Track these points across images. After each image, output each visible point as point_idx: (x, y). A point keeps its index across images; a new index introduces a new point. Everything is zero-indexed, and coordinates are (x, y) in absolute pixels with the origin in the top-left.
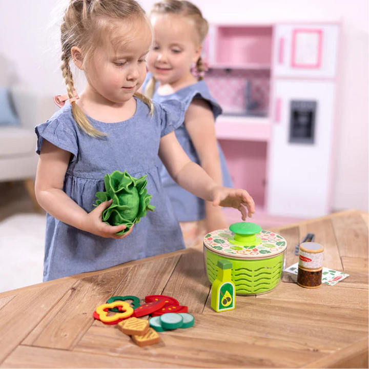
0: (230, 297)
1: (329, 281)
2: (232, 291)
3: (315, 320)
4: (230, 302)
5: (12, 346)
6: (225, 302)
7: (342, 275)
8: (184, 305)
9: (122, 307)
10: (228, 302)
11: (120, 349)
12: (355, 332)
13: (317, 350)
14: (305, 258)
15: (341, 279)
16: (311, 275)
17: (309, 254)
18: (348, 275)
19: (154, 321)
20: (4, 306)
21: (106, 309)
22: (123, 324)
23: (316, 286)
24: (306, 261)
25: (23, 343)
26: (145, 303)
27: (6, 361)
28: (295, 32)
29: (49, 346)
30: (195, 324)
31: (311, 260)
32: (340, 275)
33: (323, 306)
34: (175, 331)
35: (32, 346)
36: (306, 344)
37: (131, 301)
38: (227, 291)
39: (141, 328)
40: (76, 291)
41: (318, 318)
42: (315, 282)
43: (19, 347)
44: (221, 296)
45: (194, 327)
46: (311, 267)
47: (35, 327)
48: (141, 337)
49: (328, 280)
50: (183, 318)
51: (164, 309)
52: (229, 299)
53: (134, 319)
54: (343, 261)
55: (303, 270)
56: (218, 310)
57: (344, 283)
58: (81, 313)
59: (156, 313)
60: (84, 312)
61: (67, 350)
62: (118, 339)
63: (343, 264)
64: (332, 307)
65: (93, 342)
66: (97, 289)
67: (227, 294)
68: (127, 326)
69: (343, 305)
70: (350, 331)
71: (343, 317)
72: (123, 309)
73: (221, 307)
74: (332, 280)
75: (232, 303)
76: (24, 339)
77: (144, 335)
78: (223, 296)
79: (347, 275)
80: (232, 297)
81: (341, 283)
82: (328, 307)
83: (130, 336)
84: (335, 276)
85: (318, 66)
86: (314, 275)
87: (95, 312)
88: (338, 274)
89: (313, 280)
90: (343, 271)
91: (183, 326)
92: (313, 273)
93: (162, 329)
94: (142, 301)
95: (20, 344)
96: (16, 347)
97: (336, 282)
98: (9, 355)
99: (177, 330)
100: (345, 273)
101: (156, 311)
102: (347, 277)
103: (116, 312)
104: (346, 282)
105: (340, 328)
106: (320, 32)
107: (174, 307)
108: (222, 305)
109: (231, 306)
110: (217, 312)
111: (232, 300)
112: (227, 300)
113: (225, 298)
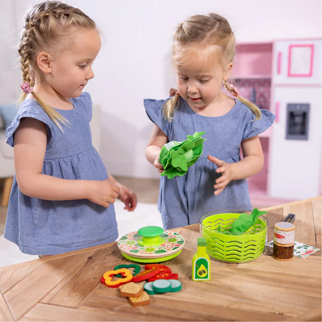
0: (205, 269)
1: (302, 255)
3: (284, 287)
4: (206, 274)
5: (32, 304)
6: (201, 273)
7: (314, 249)
8: (175, 273)
9: (124, 273)
10: (203, 274)
11: (117, 308)
12: (317, 298)
13: (282, 314)
14: (279, 235)
15: (312, 253)
16: (284, 250)
17: (282, 232)
18: (319, 249)
19: (148, 286)
20: (33, 271)
21: (112, 275)
22: (122, 288)
23: (288, 259)
24: (280, 238)
25: (41, 302)
26: (144, 270)
27: (26, 316)
28: (291, 47)
29: (62, 304)
30: (183, 289)
31: (284, 237)
32: (312, 249)
33: (293, 275)
34: (165, 294)
35: (48, 304)
36: (273, 308)
37: (134, 269)
39: (136, 291)
40: (92, 259)
41: (287, 286)
42: (288, 255)
43: (39, 304)
44: (197, 268)
45: (181, 291)
46: (284, 243)
47: (53, 289)
48: (135, 299)
49: (301, 253)
50: (171, 284)
51: (158, 276)
52: (204, 271)
53: (132, 283)
54: (317, 237)
55: (277, 246)
56: (194, 279)
57: (314, 256)
58: (92, 278)
59: (150, 279)
60: (94, 277)
61: (75, 308)
62: (117, 300)
63: (317, 239)
64: (301, 277)
65: (96, 302)
66: (109, 258)
67: (202, 267)
68: (125, 290)
69: (311, 275)
70: (314, 298)
71: (309, 285)
72: (125, 275)
73: (197, 277)
74: (304, 253)
76: (43, 298)
77: (138, 297)
78: (199, 268)
79: (317, 249)
80: (207, 270)
81: (312, 256)
82: (297, 276)
83: (128, 298)
84: (308, 250)
85: (310, 75)
86: (287, 250)
87: (103, 277)
88: (310, 248)
89: (286, 253)
90: (316, 246)
91: (171, 290)
92: (286, 248)
93: (153, 292)
94: (143, 269)
95: (39, 302)
96: (35, 305)
97: (307, 255)
98: (29, 310)
99: (166, 294)
100: (317, 248)
101: (152, 278)
102: (318, 252)
103: (120, 277)
104: (316, 255)
105: (305, 295)
106: (312, 46)
107: (167, 275)
108: (197, 275)
109: (206, 277)
110: (193, 281)
111: (208, 273)
112: (202, 272)
113: (201, 270)
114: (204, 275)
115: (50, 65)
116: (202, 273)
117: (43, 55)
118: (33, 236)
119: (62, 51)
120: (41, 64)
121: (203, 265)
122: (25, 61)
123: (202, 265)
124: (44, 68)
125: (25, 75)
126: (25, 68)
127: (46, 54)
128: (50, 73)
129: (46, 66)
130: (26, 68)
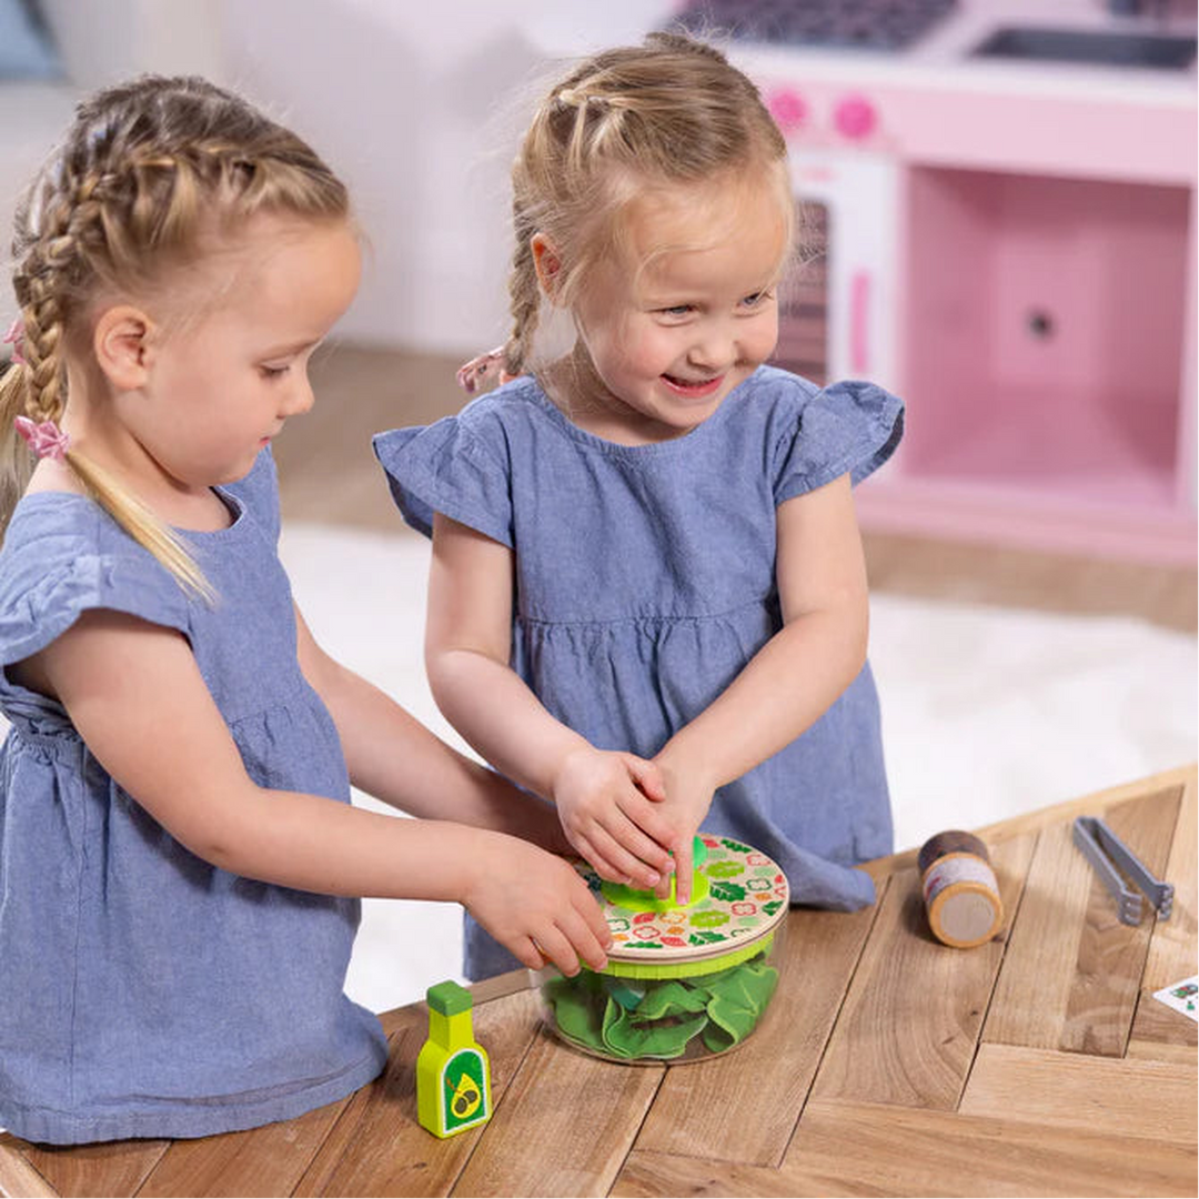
0: (474, 1088)
2: (481, 1073)
4: (477, 1102)
6: (461, 1107)
10: (469, 1106)
38: (464, 1075)
44: (450, 1091)
52: (471, 1096)
56: (444, 1132)
67: (466, 1083)
73: (451, 1122)
75: (482, 1104)
78: (455, 1089)
80: (481, 1089)
108: (453, 1115)
109: (479, 1113)
110: (442, 1140)
111: (482, 1096)
112: (465, 1098)
113: (461, 1095)
114: (472, 1108)
115: (145, 358)
116: (465, 1101)
117: (130, 320)
118: (65, 1062)
119: (207, 310)
120: (111, 352)
121: (468, 1078)
122: (45, 330)
123: (465, 1077)
124: (120, 366)
125: (41, 382)
126: (42, 358)
127: (141, 316)
128: (141, 389)
129: (128, 358)
130: (47, 356)
